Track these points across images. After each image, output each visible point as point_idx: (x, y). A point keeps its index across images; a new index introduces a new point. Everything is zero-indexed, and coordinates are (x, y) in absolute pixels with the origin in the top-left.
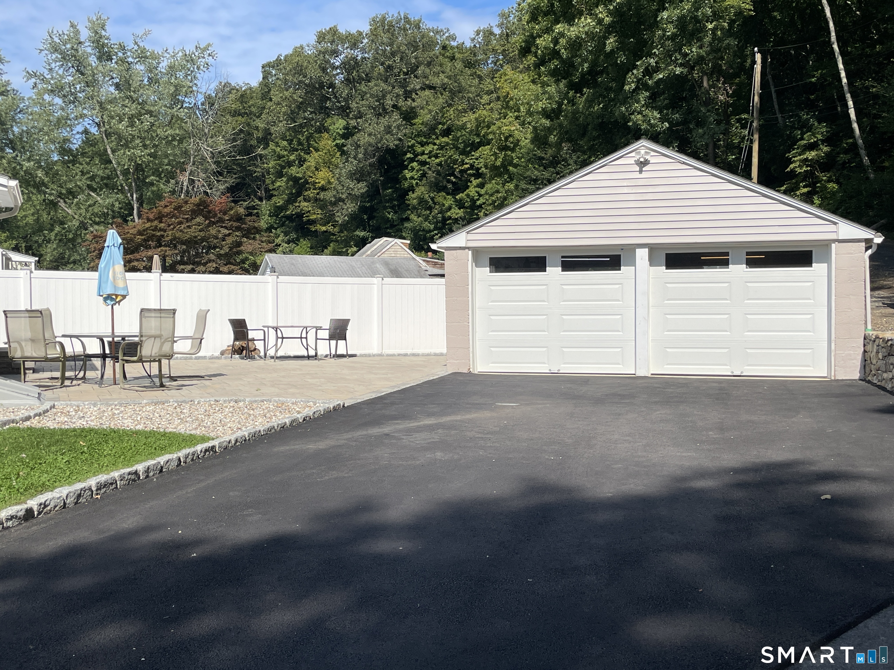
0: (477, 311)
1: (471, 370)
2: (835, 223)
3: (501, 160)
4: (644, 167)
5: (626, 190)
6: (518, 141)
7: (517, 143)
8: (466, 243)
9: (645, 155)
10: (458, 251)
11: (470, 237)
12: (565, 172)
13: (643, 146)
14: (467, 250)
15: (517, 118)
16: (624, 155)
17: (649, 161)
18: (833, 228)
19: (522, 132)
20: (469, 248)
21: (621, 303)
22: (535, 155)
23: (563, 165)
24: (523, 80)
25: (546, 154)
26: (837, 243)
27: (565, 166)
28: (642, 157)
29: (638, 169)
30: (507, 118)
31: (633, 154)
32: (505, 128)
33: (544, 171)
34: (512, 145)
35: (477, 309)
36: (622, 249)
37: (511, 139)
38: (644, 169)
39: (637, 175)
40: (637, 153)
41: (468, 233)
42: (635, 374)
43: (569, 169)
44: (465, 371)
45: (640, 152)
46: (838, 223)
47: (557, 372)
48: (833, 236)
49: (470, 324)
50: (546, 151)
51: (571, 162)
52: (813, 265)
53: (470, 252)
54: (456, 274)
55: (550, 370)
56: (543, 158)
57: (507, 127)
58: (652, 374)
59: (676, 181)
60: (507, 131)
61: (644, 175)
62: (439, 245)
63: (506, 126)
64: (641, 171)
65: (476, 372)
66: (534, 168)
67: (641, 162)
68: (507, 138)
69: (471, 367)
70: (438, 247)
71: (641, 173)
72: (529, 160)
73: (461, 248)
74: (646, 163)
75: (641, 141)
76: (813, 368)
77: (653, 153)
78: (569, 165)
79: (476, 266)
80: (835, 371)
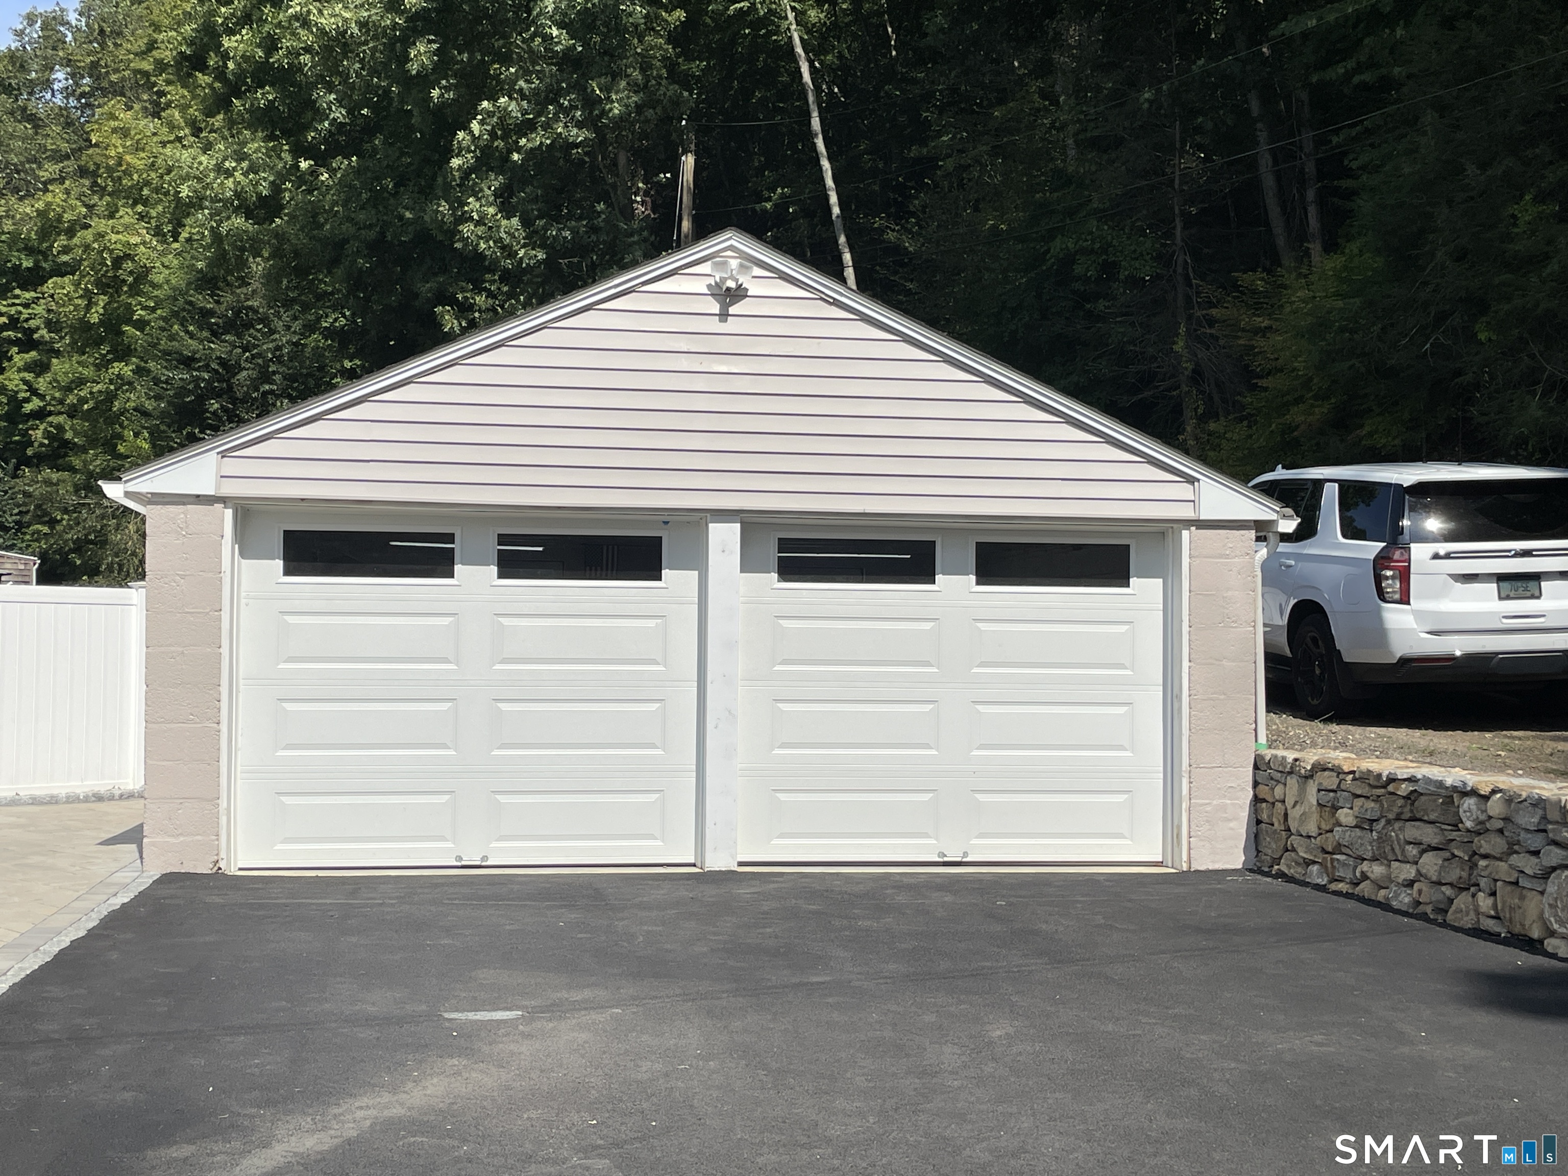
0: (241, 687)
1: (222, 864)
2: (1191, 480)
3: (101, 311)
4: (732, 304)
5: (684, 363)
6: (148, 270)
7: (142, 275)
8: (218, 486)
9: (739, 273)
10: (189, 506)
11: (231, 466)
12: (265, 347)
13: (731, 248)
14: (219, 506)
15: (142, 217)
16: (680, 268)
17: (747, 290)
18: (1184, 491)
19: (155, 249)
20: (224, 500)
21: (661, 668)
22: (191, 303)
23: (258, 331)
24: (155, 134)
25: (218, 302)
26: (1193, 528)
27: (263, 334)
28: (732, 278)
29: (716, 308)
30: (117, 215)
31: (705, 268)
32: (114, 237)
33: (213, 342)
34: (131, 279)
35: (241, 682)
36: (666, 523)
37: (128, 266)
38: (732, 310)
39: (714, 325)
40: (715, 264)
41: (223, 455)
42: (694, 865)
43: (275, 340)
44: (204, 868)
45: (725, 263)
46: (1198, 480)
47: (478, 863)
48: (1186, 512)
49: (224, 727)
50: (218, 295)
51: (279, 325)
52: (1132, 580)
53: (229, 513)
54: (183, 577)
55: (459, 858)
56: (211, 313)
57: (120, 236)
58: (741, 864)
59: (812, 348)
60: (119, 246)
61: (731, 325)
62: (132, 487)
63: (118, 233)
64: (724, 316)
65: (233, 871)
66: (187, 332)
67: (728, 289)
68: (118, 262)
69: (223, 855)
70: (127, 494)
71: (726, 321)
72: (175, 314)
73: (199, 499)
74: (737, 294)
75: (728, 234)
76: (1132, 840)
77: (757, 271)
78: (272, 332)
79: (243, 555)
80: (1190, 849)
